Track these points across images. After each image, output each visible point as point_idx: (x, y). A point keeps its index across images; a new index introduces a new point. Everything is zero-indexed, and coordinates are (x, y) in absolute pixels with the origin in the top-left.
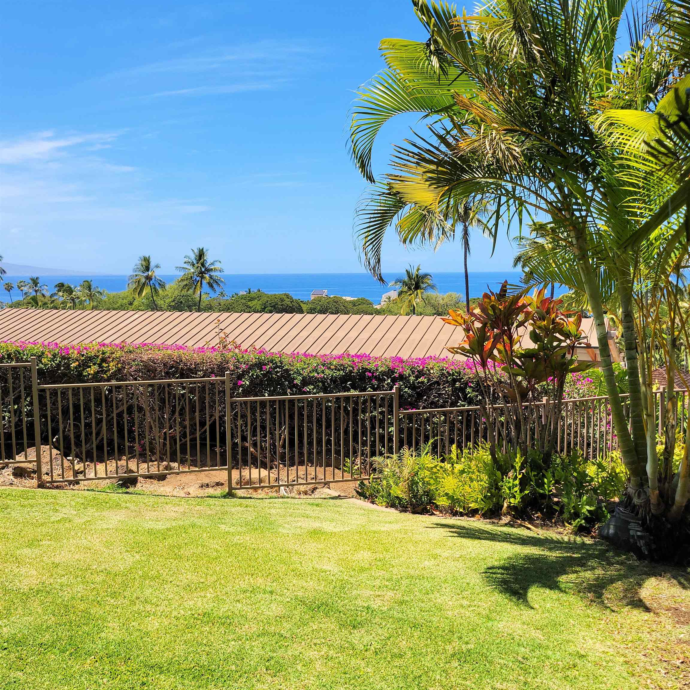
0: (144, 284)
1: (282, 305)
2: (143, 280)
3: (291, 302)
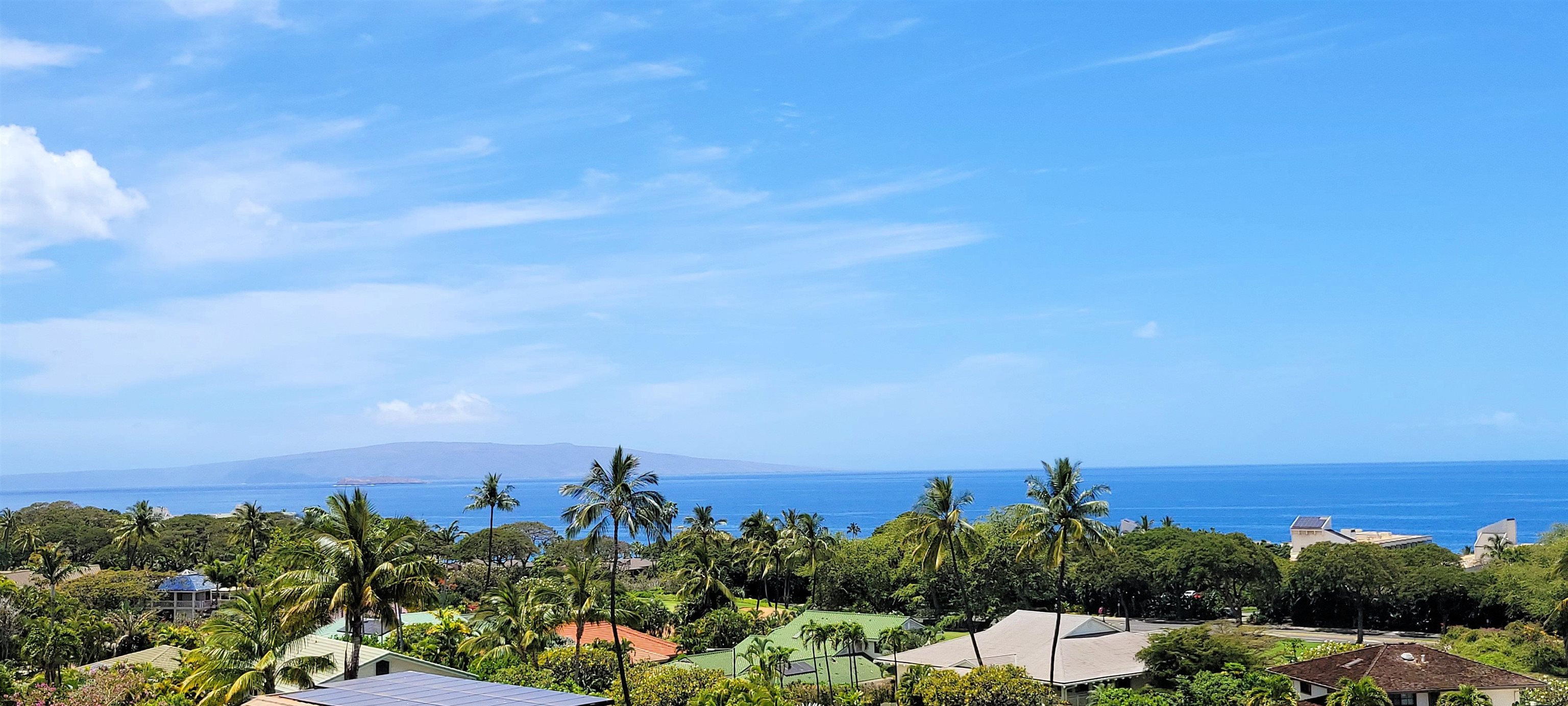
0: (938, 539)
1: (1228, 562)
2: (936, 531)
3: (1251, 554)
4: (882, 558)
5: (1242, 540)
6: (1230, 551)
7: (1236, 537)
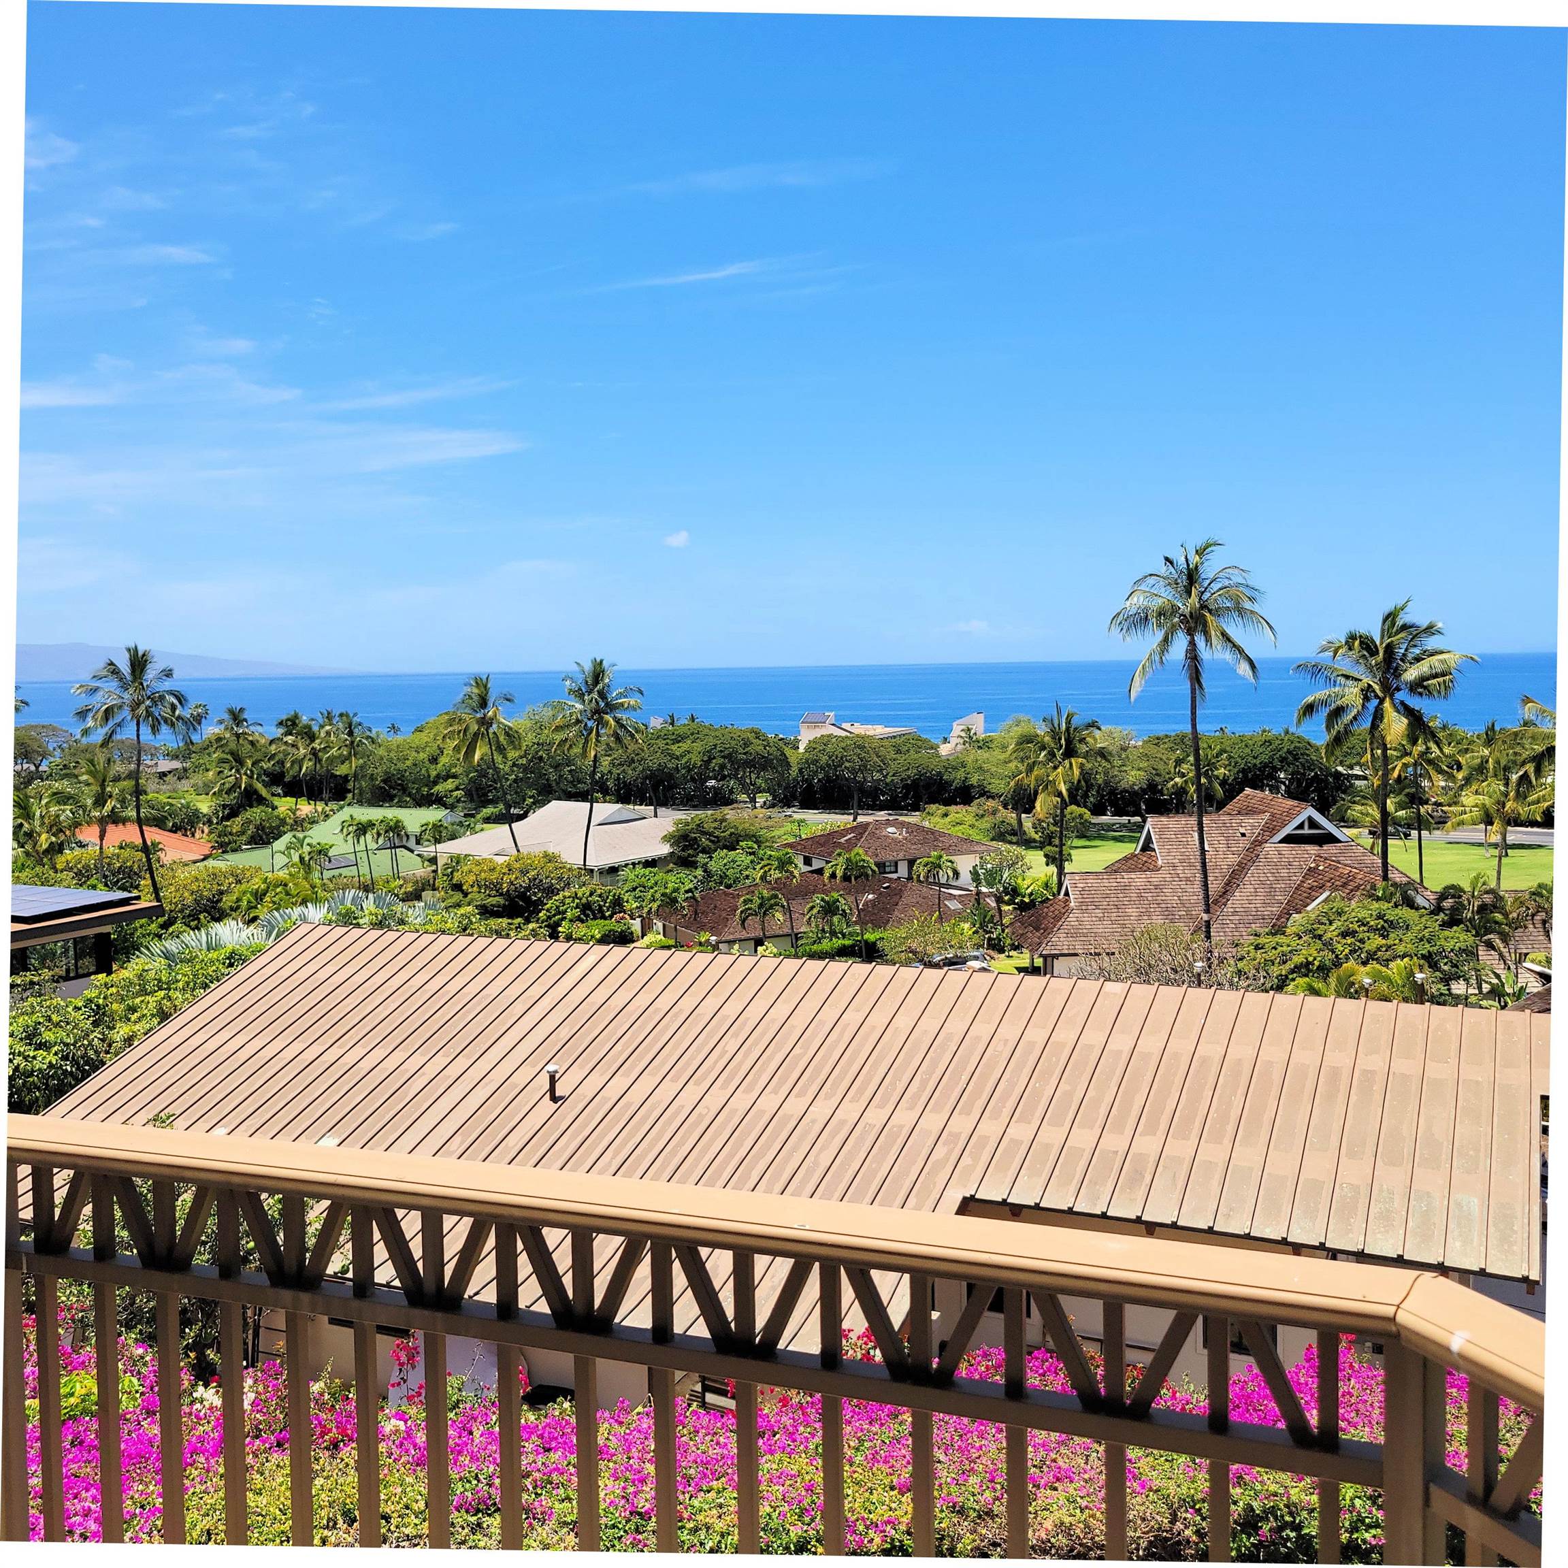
0: (476, 735)
1: (745, 754)
2: (474, 727)
3: (765, 746)
4: (422, 756)
5: (757, 734)
6: (747, 743)
7: (752, 731)
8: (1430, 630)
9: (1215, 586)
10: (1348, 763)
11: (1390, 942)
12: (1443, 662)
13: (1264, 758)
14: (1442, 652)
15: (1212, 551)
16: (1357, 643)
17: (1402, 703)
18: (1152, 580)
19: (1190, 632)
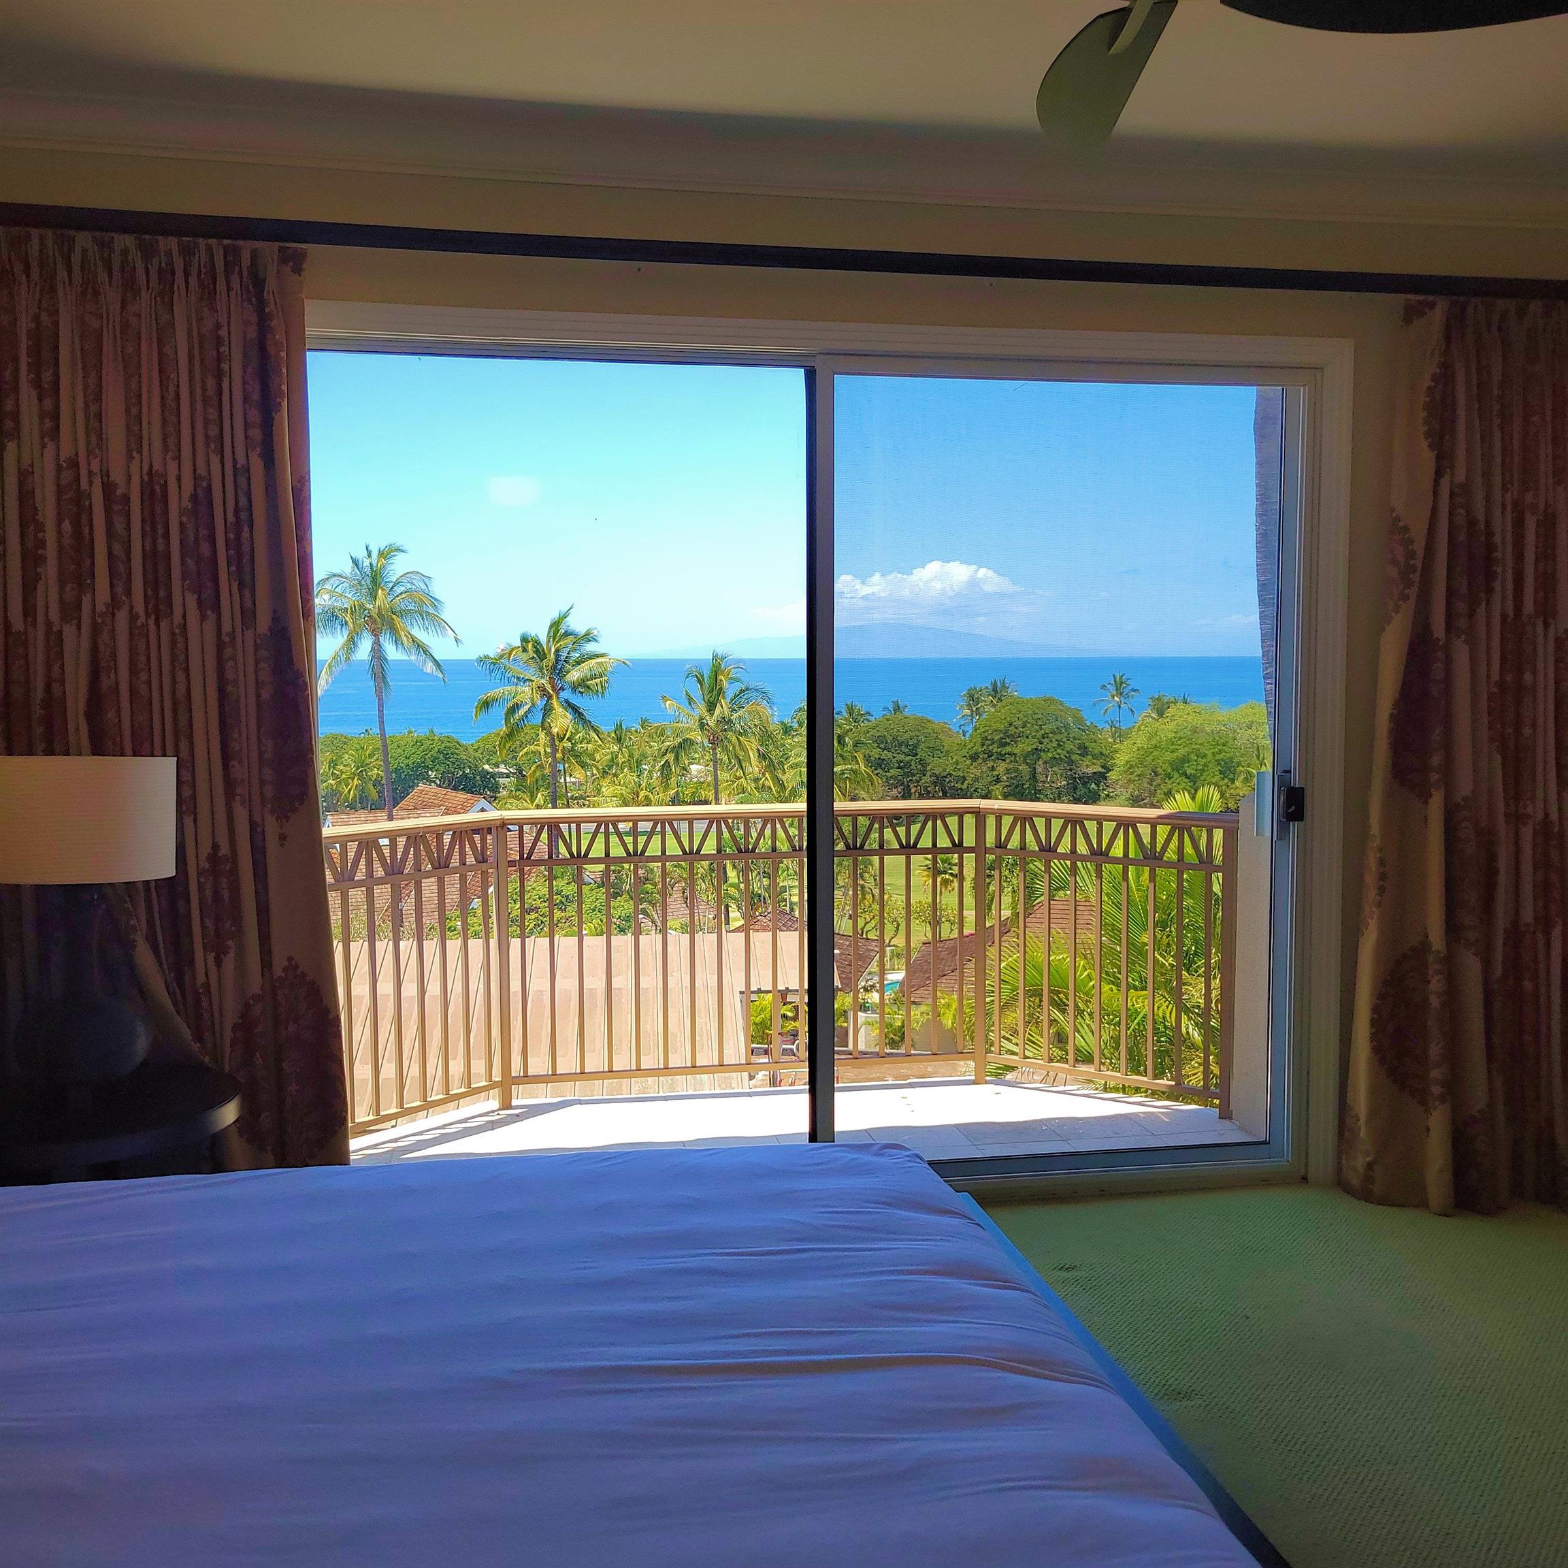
8: (588, 637)
9: (399, 589)
10: (493, 762)
11: (568, 914)
12: (600, 664)
13: (416, 758)
14: (598, 656)
15: (394, 556)
16: (530, 645)
17: (567, 701)
18: (335, 581)
19: (375, 634)
